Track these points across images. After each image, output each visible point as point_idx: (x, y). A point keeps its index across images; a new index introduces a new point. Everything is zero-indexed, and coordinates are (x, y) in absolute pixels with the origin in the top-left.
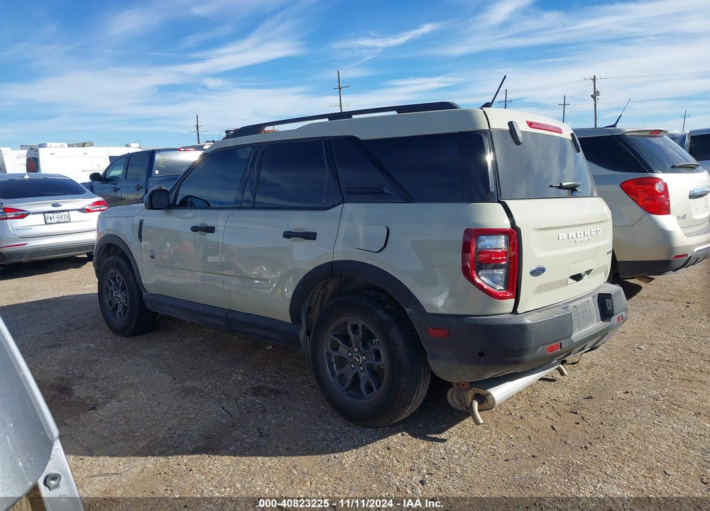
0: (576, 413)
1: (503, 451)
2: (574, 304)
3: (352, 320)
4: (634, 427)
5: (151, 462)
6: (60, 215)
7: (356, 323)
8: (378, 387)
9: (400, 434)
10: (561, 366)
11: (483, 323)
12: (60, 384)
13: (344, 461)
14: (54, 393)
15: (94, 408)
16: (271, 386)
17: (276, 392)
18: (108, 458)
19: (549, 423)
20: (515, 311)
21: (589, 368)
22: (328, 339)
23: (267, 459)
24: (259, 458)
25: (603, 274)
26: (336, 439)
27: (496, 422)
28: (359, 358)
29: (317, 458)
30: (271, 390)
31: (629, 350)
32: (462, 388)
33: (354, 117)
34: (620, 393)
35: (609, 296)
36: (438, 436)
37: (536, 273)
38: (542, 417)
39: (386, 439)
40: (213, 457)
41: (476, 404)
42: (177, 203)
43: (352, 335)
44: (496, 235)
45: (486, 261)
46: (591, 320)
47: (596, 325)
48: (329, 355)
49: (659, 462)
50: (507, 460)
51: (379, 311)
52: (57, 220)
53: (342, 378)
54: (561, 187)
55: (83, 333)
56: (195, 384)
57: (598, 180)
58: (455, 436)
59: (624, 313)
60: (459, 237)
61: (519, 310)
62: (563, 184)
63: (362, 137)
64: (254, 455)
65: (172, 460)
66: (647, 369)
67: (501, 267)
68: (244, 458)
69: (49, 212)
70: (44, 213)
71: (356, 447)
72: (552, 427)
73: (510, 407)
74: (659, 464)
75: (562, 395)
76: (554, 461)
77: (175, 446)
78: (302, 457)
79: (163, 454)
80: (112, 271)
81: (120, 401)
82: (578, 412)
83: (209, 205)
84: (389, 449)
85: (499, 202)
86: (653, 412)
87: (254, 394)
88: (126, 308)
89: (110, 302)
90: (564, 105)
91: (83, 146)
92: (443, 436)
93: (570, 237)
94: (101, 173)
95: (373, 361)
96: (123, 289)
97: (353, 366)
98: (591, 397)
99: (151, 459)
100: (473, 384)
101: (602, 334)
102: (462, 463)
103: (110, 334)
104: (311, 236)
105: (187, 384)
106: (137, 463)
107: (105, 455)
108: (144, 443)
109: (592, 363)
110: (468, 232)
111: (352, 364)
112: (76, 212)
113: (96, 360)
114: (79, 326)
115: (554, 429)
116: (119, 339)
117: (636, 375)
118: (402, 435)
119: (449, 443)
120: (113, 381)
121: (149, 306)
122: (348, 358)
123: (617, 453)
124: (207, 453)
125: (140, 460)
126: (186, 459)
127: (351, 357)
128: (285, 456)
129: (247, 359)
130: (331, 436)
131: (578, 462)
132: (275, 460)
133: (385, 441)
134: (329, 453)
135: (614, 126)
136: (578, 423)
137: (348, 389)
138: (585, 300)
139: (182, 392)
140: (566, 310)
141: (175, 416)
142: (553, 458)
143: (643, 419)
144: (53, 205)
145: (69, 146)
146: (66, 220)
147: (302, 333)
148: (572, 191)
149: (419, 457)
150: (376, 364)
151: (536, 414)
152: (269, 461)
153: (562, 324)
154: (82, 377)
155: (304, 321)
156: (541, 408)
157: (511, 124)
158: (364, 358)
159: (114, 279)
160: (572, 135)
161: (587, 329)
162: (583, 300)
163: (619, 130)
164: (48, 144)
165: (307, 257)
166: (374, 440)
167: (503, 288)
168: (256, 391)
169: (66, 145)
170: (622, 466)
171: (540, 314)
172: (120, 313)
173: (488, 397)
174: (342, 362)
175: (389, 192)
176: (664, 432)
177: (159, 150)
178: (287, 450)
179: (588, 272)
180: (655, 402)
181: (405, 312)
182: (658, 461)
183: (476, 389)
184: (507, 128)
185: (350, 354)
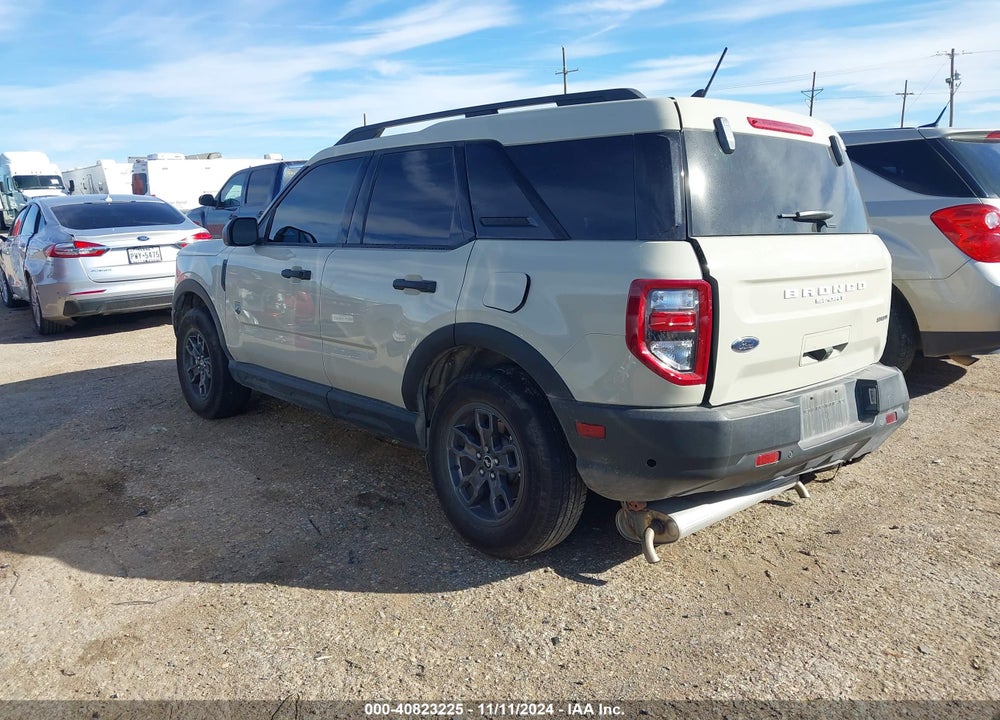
0: (808, 554)
1: (684, 602)
2: (811, 394)
3: (482, 407)
4: (891, 579)
5: (197, 590)
6: (147, 251)
7: (484, 412)
8: (512, 503)
9: (541, 570)
10: (800, 483)
11: (654, 418)
12: (111, 480)
13: (454, 604)
14: (101, 490)
15: (145, 513)
16: (384, 494)
17: (388, 502)
18: (145, 580)
19: (764, 566)
20: (706, 402)
21: (847, 488)
22: (450, 433)
23: (351, 594)
24: (340, 593)
25: (871, 351)
26: (451, 573)
27: (685, 560)
28: (490, 461)
29: (418, 598)
30: (382, 500)
31: (918, 464)
32: (635, 511)
33: (500, 111)
34: (884, 529)
35: (873, 384)
36: (595, 576)
37: (740, 347)
38: (755, 558)
39: (521, 576)
40: (279, 588)
41: (651, 535)
42: (272, 237)
43: (481, 430)
44: (681, 289)
45: (663, 328)
46: (840, 418)
47: (849, 424)
48: (453, 456)
49: (915, 633)
50: (686, 617)
51: (515, 397)
52: (143, 259)
53: (468, 487)
54: (798, 219)
55: (158, 413)
56: (284, 486)
57: (874, 209)
58: (619, 578)
59: (899, 410)
60: (624, 292)
61: (713, 401)
62: (802, 214)
63: (505, 142)
64: (335, 589)
65: (226, 588)
66: (938, 494)
67: (686, 338)
68: (320, 591)
69: (134, 248)
70: (128, 249)
71: (476, 586)
72: (766, 572)
73: (712, 540)
74: (913, 636)
75: (794, 527)
76: (755, 622)
77: (234, 569)
78: (397, 595)
79: (217, 579)
80: (192, 330)
81: (180, 506)
82: (812, 553)
83: (315, 241)
84: (521, 590)
85: (688, 240)
86: (927, 558)
87: (359, 504)
88: (209, 380)
89: (191, 371)
90: (905, 94)
91: (208, 158)
92: (602, 576)
93: (806, 294)
94: (214, 195)
95: (506, 466)
96: (206, 355)
97: (482, 472)
98: (838, 532)
99: (199, 586)
100: (650, 505)
101: (861, 439)
102: (619, 616)
103: (192, 414)
104: (429, 287)
105: (274, 486)
106: (180, 590)
107: (141, 577)
108: (196, 563)
109: (855, 481)
110: (635, 283)
111: (481, 468)
112: (170, 248)
113: (165, 449)
114: (155, 402)
115: (768, 576)
116: (201, 421)
117: (917, 502)
118: (545, 571)
119: (609, 586)
120: (179, 480)
121: (236, 379)
122: (475, 461)
123: (853, 616)
124: (272, 582)
125: (184, 587)
126: (242, 588)
127: (480, 459)
128: (376, 592)
129: (362, 455)
130: (447, 567)
131: (791, 625)
132: (360, 596)
133: (518, 579)
134: (436, 591)
135: (934, 125)
136: (806, 569)
137: (475, 504)
138: (832, 389)
139: (263, 497)
140: (792, 404)
141: (246, 529)
142: (755, 616)
143: (909, 569)
144: (139, 239)
145: (187, 158)
146: (156, 258)
147: (420, 424)
148: (819, 224)
149: (561, 604)
150: (511, 470)
151: (749, 552)
152: (350, 597)
153: (782, 424)
154: (141, 472)
155: (421, 407)
156: (758, 545)
157: (717, 122)
158: (496, 461)
159: (195, 340)
160: (832, 139)
161: (832, 432)
162: (827, 389)
163: (937, 132)
164: (160, 156)
165: (422, 317)
166: (504, 577)
167: (688, 368)
168: (363, 500)
169: (183, 157)
170: (856, 635)
171: (750, 407)
172: (202, 387)
173: (671, 524)
174: (469, 466)
175: (536, 225)
176: (935, 590)
177: (289, 163)
178: (381, 583)
179: (840, 347)
180: (935, 543)
181: (546, 398)
182: (913, 632)
183: (654, 513)
184: (712, 127)
185: (479, 455)
